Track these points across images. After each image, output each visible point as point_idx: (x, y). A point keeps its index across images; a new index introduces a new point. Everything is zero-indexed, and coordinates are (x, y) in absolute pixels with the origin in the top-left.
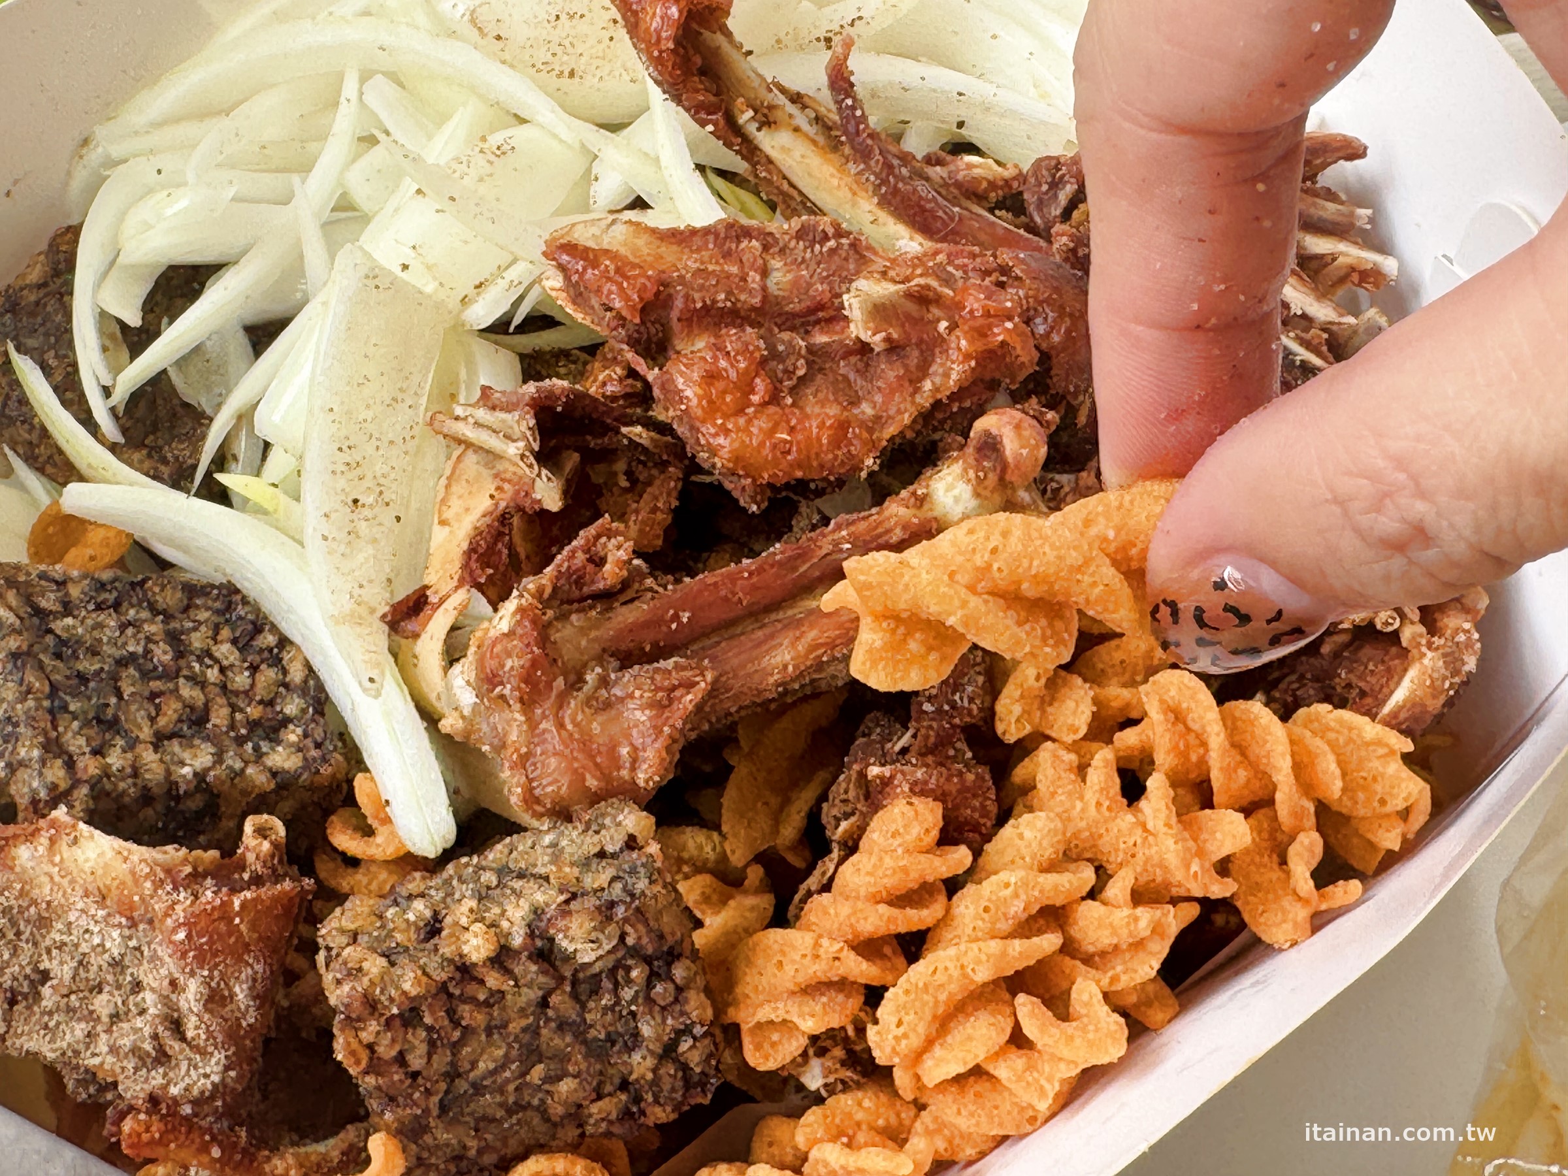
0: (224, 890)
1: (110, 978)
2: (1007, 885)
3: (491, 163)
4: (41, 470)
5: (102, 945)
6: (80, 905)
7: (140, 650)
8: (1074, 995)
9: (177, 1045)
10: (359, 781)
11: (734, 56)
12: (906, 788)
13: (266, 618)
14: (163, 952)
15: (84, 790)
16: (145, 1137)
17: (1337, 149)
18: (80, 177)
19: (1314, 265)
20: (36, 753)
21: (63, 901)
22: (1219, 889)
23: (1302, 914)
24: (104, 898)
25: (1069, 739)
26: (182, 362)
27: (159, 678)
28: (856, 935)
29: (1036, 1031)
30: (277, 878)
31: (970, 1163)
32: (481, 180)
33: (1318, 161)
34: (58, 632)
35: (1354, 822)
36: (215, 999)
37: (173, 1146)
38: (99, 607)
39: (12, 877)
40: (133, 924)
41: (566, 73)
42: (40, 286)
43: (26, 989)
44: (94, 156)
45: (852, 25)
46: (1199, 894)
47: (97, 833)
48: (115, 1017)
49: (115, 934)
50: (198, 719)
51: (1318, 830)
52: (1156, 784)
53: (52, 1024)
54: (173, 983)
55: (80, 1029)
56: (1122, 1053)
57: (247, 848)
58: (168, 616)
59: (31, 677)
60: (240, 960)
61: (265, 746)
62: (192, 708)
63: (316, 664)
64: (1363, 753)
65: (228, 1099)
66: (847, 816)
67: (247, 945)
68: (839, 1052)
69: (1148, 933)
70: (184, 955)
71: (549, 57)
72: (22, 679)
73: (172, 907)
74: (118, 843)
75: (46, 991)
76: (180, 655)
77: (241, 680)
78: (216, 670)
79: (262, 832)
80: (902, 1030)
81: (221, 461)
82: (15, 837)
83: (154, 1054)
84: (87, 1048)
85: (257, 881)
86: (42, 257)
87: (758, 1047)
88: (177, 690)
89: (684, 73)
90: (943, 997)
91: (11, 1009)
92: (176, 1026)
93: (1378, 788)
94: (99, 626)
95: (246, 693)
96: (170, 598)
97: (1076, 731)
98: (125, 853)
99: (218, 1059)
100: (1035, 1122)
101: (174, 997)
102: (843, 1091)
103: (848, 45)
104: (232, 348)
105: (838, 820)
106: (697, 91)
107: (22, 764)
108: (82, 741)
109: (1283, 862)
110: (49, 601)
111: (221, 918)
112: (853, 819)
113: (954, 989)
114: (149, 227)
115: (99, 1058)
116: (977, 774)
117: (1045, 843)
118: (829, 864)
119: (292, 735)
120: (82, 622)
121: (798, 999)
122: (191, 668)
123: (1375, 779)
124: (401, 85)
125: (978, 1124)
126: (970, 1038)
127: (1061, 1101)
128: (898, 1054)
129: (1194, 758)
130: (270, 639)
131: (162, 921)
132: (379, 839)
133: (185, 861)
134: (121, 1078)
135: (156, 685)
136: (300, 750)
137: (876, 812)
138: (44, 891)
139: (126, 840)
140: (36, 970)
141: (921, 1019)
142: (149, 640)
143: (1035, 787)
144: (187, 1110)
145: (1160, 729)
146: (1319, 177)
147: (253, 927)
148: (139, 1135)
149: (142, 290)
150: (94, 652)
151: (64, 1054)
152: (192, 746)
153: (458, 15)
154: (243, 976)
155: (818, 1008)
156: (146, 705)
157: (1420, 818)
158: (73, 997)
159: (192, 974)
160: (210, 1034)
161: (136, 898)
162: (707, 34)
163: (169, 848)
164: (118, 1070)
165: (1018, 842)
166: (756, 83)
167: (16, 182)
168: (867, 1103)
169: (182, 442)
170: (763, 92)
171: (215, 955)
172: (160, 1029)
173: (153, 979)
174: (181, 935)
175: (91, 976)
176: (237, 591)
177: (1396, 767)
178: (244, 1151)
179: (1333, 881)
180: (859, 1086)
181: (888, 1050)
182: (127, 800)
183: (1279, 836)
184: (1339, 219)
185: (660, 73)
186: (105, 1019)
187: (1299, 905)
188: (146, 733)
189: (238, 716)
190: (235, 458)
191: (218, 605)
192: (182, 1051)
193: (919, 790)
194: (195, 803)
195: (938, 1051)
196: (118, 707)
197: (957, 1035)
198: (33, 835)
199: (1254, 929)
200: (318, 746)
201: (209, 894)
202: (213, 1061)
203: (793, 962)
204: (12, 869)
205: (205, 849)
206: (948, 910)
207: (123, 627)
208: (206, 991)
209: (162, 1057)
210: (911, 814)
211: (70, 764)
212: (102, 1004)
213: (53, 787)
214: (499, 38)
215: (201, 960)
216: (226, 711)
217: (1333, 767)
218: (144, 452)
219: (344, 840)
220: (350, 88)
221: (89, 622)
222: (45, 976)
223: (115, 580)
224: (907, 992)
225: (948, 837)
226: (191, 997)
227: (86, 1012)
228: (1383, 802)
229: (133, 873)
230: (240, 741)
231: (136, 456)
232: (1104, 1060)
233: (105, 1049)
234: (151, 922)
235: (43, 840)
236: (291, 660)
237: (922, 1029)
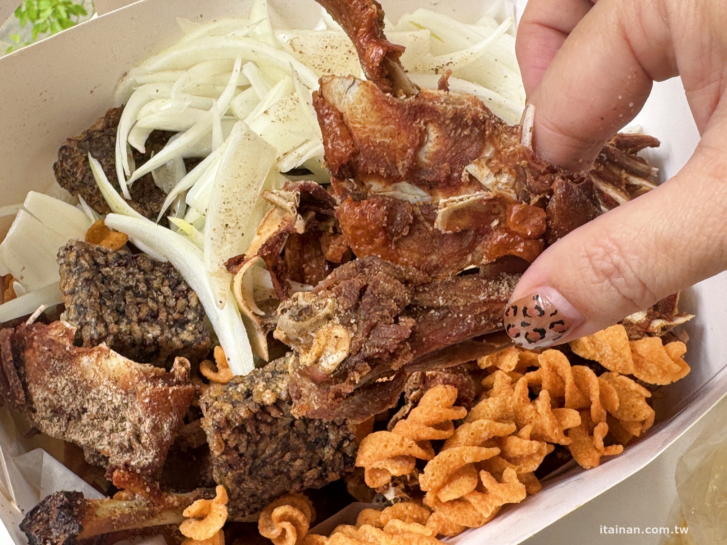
0: (166, 384)
1: (112, 415)
2: (482, 425)
3: (294, 104)
4: (92, 207)
5: (111, 401)
6: (105, 383)
7: (134, 284)
8: (504, 474)
9: (137, 445)
10: (217, 348)
11: (401, 72)
12: (441, 381)
13: (182, 278)
14: (138, 407)
15: (112, 337)
16: (122, 479)
17: (648, 142)
18: (122, 88)
19: (631, 188)
20: (93, 320)
21: (98, 381)
22: (564, 441)
23: (597, 455)
24: (117, 381)
25: (507, 370)
26: (158, 170)
27: (140, 297)
28: (418, 438)
29: (489, 485)
30: (187, 383)
31: (451, 537)
32: (290, 111)
33: (639, 146)
34: (103, 273)
35: (621, 423)
36: (156, 428)
37: (132, 484)
38: (119, 265)
39: (78, 369)
40: (127, 394)
41: (327, 70)
42: (101, 131)
43: (76, 415)
44: (129, 80)
45: (448, 65)
46: (555, 442)
47: (118, 355)
48: (112, 431)
49: (119, 397)
50: (154, 316)
51: (607, 422)
52: (544, 394)
53: (85, 430)
54: (140, 420)
55: (97, 433)
56: (524, 498)
57: (175, 369)
58: (145, 273)
59: (93, 290)
60: (167, 413)
61: (179, 330)
62: (153, 311)
63: (202, 299)
64: (629, 395)
65: (154, 470)
66: (415, 389)
67: (172, 408)
68: (402, 486)
69: (535, 452)
70: (147, 409)
71: (321, 63)
72: (89, 290)
73: (145, 388)
74: (126, 360)
75: (85, 417)
76: (149, 289)
77: (172, 302)
78: (162, 297)
79: (182, 364)
80: (434, 478)
81: (169, 212)
82: (83, 352)
83: (128, 447)
84: (99, 441)
85: (179, 383)
86: (103, 120)
87: (371, 478)
88: (147, 303)
89: (381, 77)
90: (451, 466)
91: (68, 422)
92: (138, 437)
93: (633, 410)
94: (119, 273)
95: (173, 308)
96: (146, 265)
97: (510, 368)
98: (129, 364)
99: (153, 452)
100: (482, 523)
101: (139, 425)
102: (402, 502)
103: (449, 73)
104: (177, 166)
105: (412, 391)
106: (385, 84)
107: (87, 323)
108: (111, 318)
109: (591, 434)
110: (101, 260)
111: (163, 396)
112: (418, 391)
113: (457, 464)
114: (151, 113)
115: (103, 446)
116: (468, 379)
117: (498, 410)
118: (407, 408)
119: (190, 327)
120: (113, 269)
121: (391, 461)
122: (152, 294)
123: (633, 406)
124: (258, 67)
125: (457, 520)
126: (461, 485)
127: (493, 516)
128: (431, 487)
129: (559, 387)
130: (184, 287)
131: (140, 394)
132: (221, 374)
133: (153, 370)
134: (111, 455)
135: (139, 300)
136: (192, 334)
137: (427, 390)
138: (91, 375)
139: (130, 359)
140: (83, 408)
141: (442, 474)
142: (138, 281)
143: (492, 388)
144: (138, 471)
145: (546, 373)
146: (638, 153)
147: (175, 401)
148: (120, 478)
149: (145, 138)
150: (116, 283)
151: (88, 443)
152: (152, 326)
153: (285, 41)
154: (168, 421)
155: (398, 466)
156: (135, 306)
157: (649, 425)
158: (95, 421)
159: (149, 417)
160: (151, 443)
161: (130, 383)
162: (391, 61)
163: (147, 365)
164: (110, 452)
165: (486, 408)
166: (408, 84)
167: (95, 88)
168: (410, 508)
169: (154, 202)
170: (410, 88)
171: (158, 411)
172: (132, 437)
173: (131, 416)
174: (147, 400)
175: (104, 413)
176: (172, 266)
177: (642, 403)
178: (158, 491)
179: (611, 444)
180: (408, 501)
181: (427, 485)
182: (126, 344)
183: (590, 423)
184: (645, 171)
185: (371, 75)
186: (108, 431)
187: (595, 452)
188: (135, 318)
189: (170, 317)
190: (175, 212)
191: (164, 271)
192: (139, 447)
193: (446, 382)
194: (153, 349)
195: (447, 488)
196: (125, 307)
197: (456, 483)
198: (90, 352)
199: (576, 459)
200: (200, 333)
201: (160, 385)
202: (151, 453)
203: (392, 445)
204: (79, 365)
205: (161, 367)
206: (455, 433)
207: (128, 274)
208: (152, 424)
209: (131, 449)
210: (445, 391)
211: (106, 326)
212: (107, 425)
213: (100, 334)
214: (301, 52)
215: (153, 412)
216: (165, 314)
217: (616, 397)
218: (139, 204)
219: (207, 372)
220: (237, 66)
221: (116, 270)
222: (85, 410)
223: (126, 255)
224: (438, 463)
225: (458, 403)
226: (147, 426)
227: (100, 427)
228: (635, 416)
229: (131, 373)
230: (170, 327)
231: (135, 206)
232: (515, 502)
233: (106, 443)
234: (135, 394)
235: (95, 355)
236: (191, 297)
237: (442, 478)
